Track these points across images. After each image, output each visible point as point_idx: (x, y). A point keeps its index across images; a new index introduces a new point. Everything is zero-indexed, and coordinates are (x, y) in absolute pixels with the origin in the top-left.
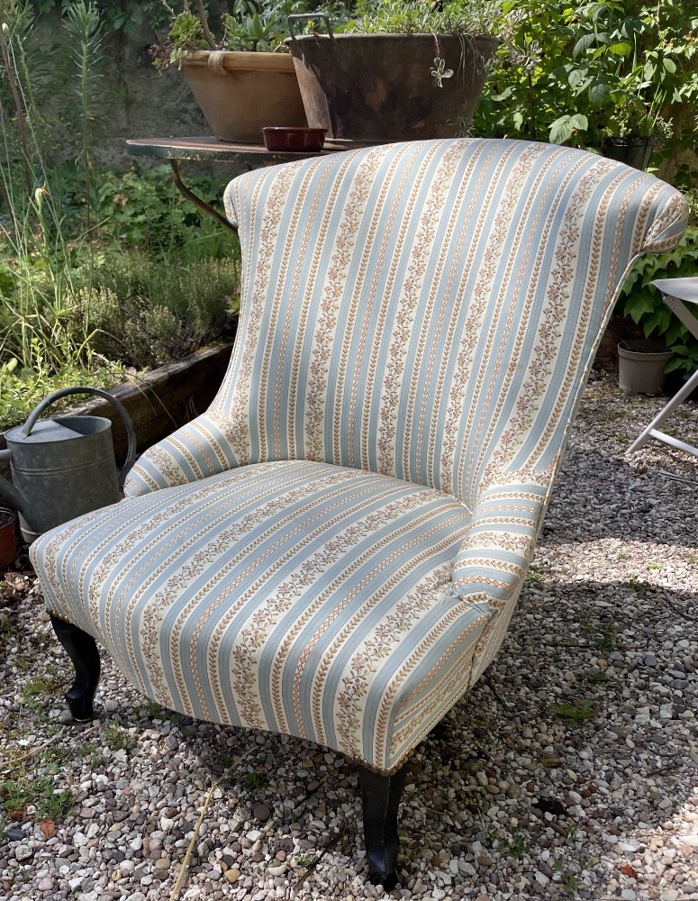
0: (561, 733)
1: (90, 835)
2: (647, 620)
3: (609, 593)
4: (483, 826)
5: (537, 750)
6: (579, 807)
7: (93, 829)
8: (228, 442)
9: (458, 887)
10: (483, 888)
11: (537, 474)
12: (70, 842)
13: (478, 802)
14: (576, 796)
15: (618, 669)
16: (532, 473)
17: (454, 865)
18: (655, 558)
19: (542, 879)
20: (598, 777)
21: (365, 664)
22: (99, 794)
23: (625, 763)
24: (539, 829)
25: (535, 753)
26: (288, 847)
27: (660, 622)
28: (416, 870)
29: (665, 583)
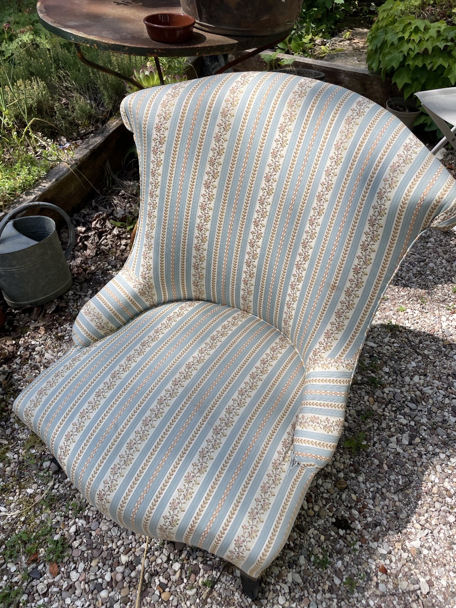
0: (348, 461)
1: (80, 570)
2: (396, 357)
3: (375, 335)
4: (306, 544)
5: (335, 475)
6: (357, 522)
7: (81, 566)
8: (141, 297)
9: (293, 594)
10: (306, 592)
11: (346, 362)
12: (69, 577)
13: (302, 522)
14: (355, 512)
15: (380, 405)
16: (343, 361)
17: (290, 577)
18: (401, 300)
19: (337, 581)
20: (368, 497)
21: (243, 545)
22: (81, 534)
23: (382, 483)
24: (335, 541)
25: (333, 478)
26: (197, 571)
27: (403, 359)
28: (269, 584)
29: (407, 324)
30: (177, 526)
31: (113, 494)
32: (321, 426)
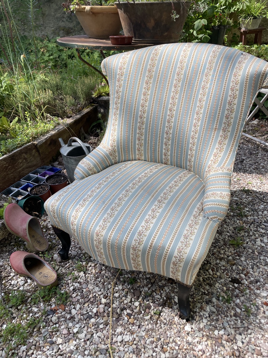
0: (233, 251)
1: (77, 309)
2: (251, 204)
3: (237, 194)
4: (215, 292)
5: (226, 258)
6: (245, 280)
7: (78, 306)
8: (110, 156)
9: (211, 317)
10: (220, 316)
11: (227, 168)
12: (70, 313)
13: (211, 281)
14: (243, 276)
15: (247, 224)
16: (225, 167)
17: (208, 308)
18: (249, 180)
19: (238, 310)
20: (249, 268)
21: (182, 251)
22: (77, 291)
23: (256, 261)
24: (233, 290)
25: (226, 260)
26: (149, 307)
27: (256, 205)
28: (196, 312)
29: (255, 189)
30: (143, 245)
31: (105, 231)
32: (218, 196)
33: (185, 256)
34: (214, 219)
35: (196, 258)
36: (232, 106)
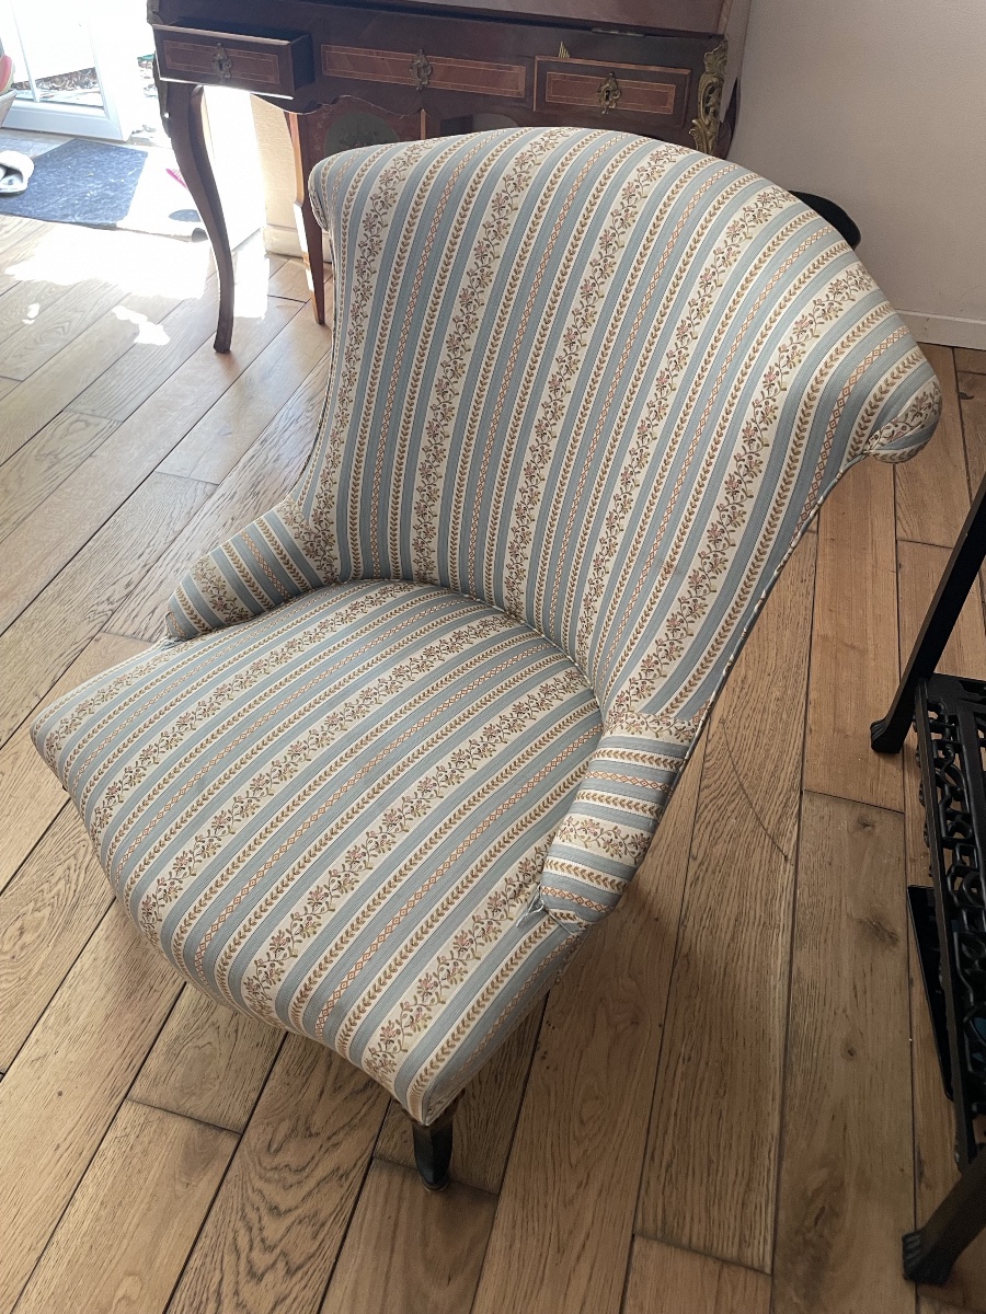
8: (307, 558)
11: (678, 725)
16: (672, 721)
21: (395, 1039)
30: (279, 984)
31: (170, 906)
32: (600, 840)
33: (400, 1059)
34: (563, 920)
35: (432, 1074)
36: (738, 500)
